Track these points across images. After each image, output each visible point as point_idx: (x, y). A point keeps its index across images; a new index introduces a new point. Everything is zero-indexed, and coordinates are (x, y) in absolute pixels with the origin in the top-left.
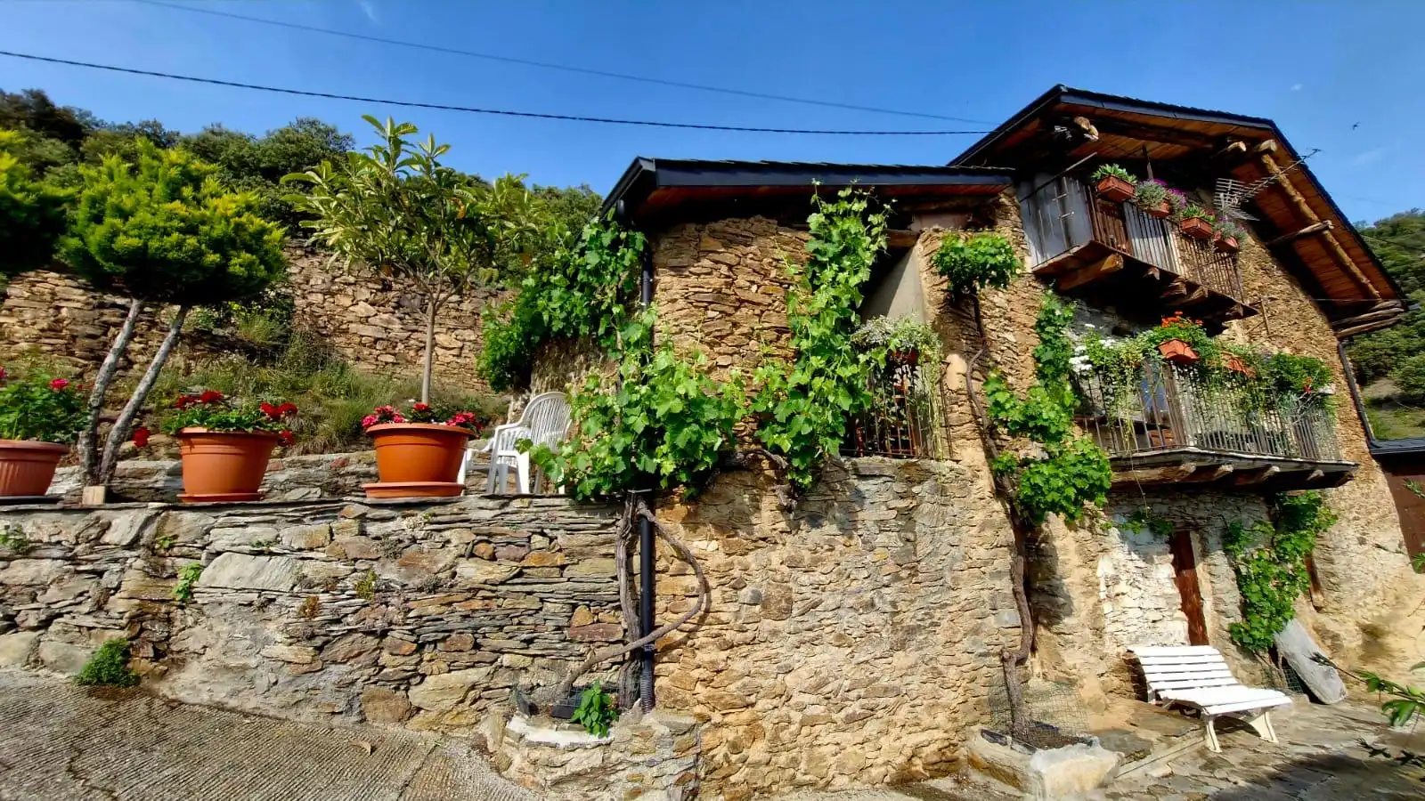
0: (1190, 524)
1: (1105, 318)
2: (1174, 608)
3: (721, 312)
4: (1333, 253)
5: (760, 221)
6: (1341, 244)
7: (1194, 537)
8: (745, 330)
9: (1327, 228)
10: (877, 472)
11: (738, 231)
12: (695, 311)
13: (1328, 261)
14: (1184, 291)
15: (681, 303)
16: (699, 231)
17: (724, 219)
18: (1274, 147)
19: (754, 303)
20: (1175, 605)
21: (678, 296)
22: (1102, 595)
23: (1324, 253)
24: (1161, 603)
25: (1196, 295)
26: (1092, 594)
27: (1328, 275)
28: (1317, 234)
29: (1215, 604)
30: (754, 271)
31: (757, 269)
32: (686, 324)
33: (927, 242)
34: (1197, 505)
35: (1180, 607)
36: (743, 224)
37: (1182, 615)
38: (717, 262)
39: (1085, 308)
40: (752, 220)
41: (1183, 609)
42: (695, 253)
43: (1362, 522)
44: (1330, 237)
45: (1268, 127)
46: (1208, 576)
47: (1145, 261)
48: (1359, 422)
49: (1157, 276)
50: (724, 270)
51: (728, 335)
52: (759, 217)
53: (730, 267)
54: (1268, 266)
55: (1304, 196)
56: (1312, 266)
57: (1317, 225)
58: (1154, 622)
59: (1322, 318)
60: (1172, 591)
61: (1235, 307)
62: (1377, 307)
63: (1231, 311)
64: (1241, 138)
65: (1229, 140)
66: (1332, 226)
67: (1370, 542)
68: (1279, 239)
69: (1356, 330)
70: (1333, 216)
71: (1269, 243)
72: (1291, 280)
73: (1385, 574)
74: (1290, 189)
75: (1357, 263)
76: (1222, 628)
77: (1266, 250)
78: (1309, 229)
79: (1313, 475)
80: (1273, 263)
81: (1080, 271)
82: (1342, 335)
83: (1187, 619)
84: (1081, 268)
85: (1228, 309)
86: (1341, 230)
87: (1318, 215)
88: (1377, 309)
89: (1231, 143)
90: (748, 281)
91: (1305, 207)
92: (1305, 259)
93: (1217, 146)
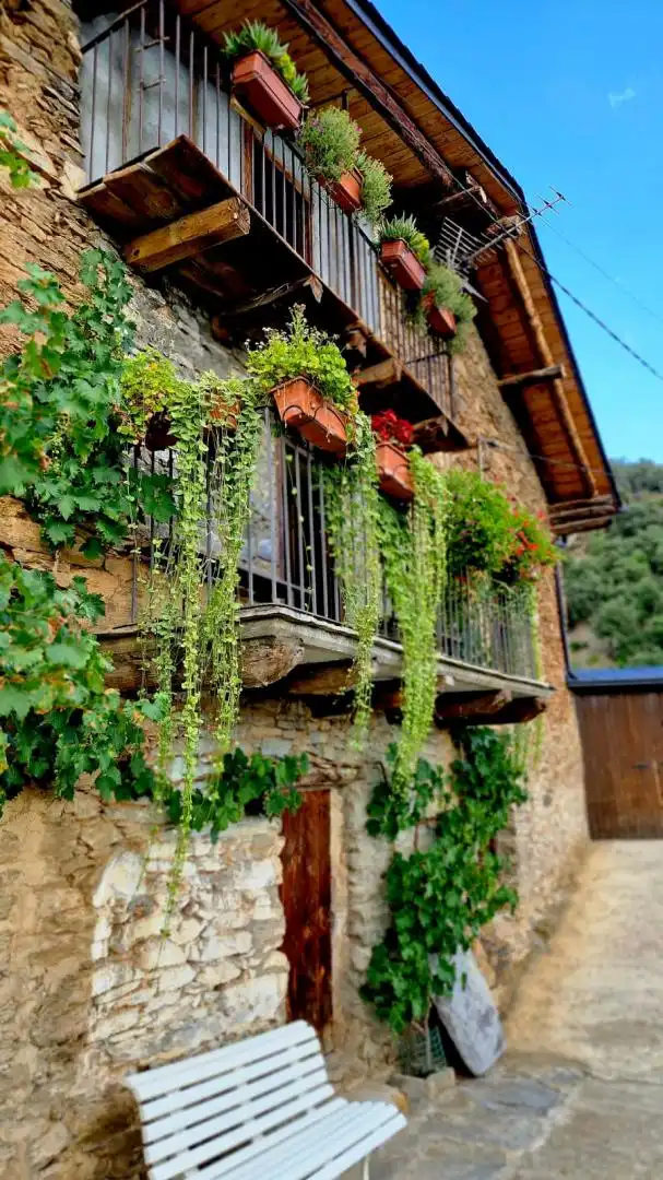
0: (327, 778)
2: (267, 948)
6: (570, 405)
7: (335, 798)
9: (559, 375)
13: (555, 427)
14: (364, 352)
18: (520, 231)
20: (270, 941)
22: (98, 951)
23: (551, 414)
24: (243, 943)
25: (384, 372)
26: (70, 951)
27: (553, 446)
28: (548, 382)
29: (350, 923)
34: (345, 742)
35: (280, 943)
37: (281, 960)
41: (286, 947)
43: (550, 774)
44: (561, 391)
46: (345, 873)
48: (561, 645)
54: (496, 413)
55: (543, 322)
56: (541, 430)
57: (550, 368)
58: (217, 988)
59: (543, 505)
60: (271, 913)
61: (439, 421)
62: (592, 500)
63: (433, 425)
64: (480, 184)
65: (469, 179)
66: (564, 374)
67: (554, 802)
68: (513, 379)
69: (571, 527)
70: (568, 362)
71: (501, 382)
72: (518, 444)
73: (565, 845)
74: (529, 304)
75: (581, 438)
76: (352, 967)
77: (497, 392)
78: (540, 373)
79: (499, 698)
80: (503, 412)
81: (173, 226)
82: (559, 530)
83: (288, 967)
84: (176, 217)
85: (430, 421)
86: (572, 384)
87: (553, 355)
88: (592, 504)
89: (471, 186)
91: (542, 338)
92: (535, 419)
93: (454, 184)
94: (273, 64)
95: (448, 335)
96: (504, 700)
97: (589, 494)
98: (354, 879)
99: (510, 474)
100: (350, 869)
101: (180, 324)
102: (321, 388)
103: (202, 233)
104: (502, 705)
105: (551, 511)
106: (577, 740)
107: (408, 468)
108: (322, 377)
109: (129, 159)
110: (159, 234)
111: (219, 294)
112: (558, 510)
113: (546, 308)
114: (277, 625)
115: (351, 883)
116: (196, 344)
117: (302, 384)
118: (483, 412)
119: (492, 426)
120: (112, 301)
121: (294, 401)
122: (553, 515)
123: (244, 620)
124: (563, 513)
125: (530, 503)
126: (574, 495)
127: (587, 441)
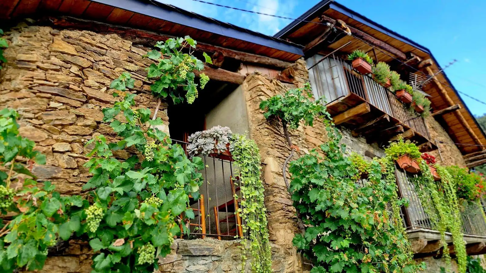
1: (360, 145)
3: (64, 103)
4: (461, 122)
5: (115, 39)
6: (464, 117)
8: (90, 122)
9: (458, 108)
10: (206, 253)
11: (93, 42)
12: (38, 100)
13: (460, 126)
15: (24, 92)
16: (54, 35)
17: (81, 30)
18: (431, 62)
19: (101, 101)
21: (21, 86)
23: (457, 121)
27: (460, 133)
28: (454, 111)
30: (105, 75)
31: (108, 74)
32: (26, 111)
33: (251, 82)
36: (99, 38)
38: (67, 62)
39: (349, 138)
40: (108, 36)
42: (47, 52)
44: (459, 113)
45: (427, 52)
47: (382, 110)
49: (388, 119)
50: (74, 69)
51: (71, 124)
52: (116, 35)
53: (82, 69)
54: (434, 126)
55: (446, 90)
56: (453, 128)
57: (453, 106)
59: (461, 156)
61: (428, 144)
62: (483, 152)
63: (426, 145)
64: (417, 56)
65: (412, 55)
66: (460, 107)
68: (438, 112)
69: (475, 164)
70: (460, 102)
71: (433, 114)
72: (445, 135)
74: (440, 86)
75: (472, 128)
77: (433, 118)
78: (450, 108)
79: (481, 246)
80: (437, 125)
81: (345, 113)
82: (470, 166)
84: (346, 110)
85: (424, 144)
86: (464, 110)
87: (454, 101)
88: (483, 153)
89: (413, 57)
90: (98, 82)
91: (447, 96)
92: (450, 124)
93: (407, 57)
94: (364, 59)
95: (421, 112)
96: (483, 246)
97: (481, 150)
99: (446, 148)
101: (345, 136)
102: (411, 156)
103: (356, 114)
104: (482, 248)
105: (464, 158)
107: (436, 171)
108: (413, 154)
109: (333, 100)
110: (341, 115)
111: (354, 124)
112: (468, 157)
113: (447, 86)
114: (420, 234)
116: (350, 140)
117: (406, 157)
118: (430, 128)
119: (435, 132)
120: (338, 140)
121: (404, 162)
122: (466, 160)
123: (408, 233)
124: (470, 159)
125: (456, 157)
126: (473, 151)
127: (475, 129)
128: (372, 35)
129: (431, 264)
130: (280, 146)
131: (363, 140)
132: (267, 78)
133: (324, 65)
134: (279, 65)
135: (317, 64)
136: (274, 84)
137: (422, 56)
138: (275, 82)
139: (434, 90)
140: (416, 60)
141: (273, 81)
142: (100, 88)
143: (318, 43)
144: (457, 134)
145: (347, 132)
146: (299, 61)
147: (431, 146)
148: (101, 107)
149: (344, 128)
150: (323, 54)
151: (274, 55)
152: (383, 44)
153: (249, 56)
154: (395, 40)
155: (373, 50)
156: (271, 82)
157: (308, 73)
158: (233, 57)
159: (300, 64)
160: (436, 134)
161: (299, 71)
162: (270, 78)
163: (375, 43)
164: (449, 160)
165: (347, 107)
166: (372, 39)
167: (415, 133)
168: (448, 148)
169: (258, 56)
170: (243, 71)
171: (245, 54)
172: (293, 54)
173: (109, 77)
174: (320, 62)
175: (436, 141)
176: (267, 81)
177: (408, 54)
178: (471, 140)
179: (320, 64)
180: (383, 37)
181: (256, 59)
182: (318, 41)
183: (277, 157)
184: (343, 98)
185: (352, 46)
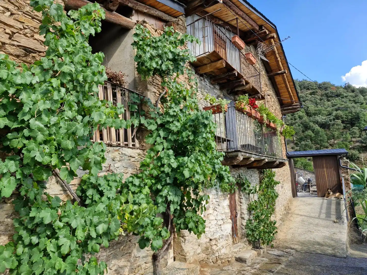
1: (215, 91)
4: (285, 83)
6: (288, 80)
9: (285, 73)
13: (283, 85)
14: (244, 84)
18: (275, 36)
19: (5, 24)
20: (228, 217)
23: (282, 82)
24: (224, 217)
25: (247, 86)
27: (283, 91)
28: (282, 74)
29: (241, 215)
35: (230, 217)
37: (230, 221)
39: (208, 84)
41: (231, 219)
43: (283, 180)
44: (285, 76)
45: (274, 27)
46: (239, 203)
47: (234, 67)
48: (285, 145)
49: (236, 74)
54: (267, 83)
55: (281, 59)
56: (279, 86)
57: (282, 71)
58: (220, 225)
59: (279, 106)
60: (228, 210)
61: (259, 95)
63: (257, 96)
64: (267, 29)
67: (284, 188)
68: (272, 74)
69: (287, 112)
70: (287, 69)
71: (269, 75)
72: (273, 90)
73: (286, 198)
74: (277, 55)
76: (242, 224)
77: (267, 77)
78: (280, 72)
80: (269, 83)
81: (208, 65)
82: (283, 113)
83: (232, 222)
86: (288, 74)
87: (283, 67)
88: (293, 106)
89: (264, 30)
90: (2, 7)
91: (280, 63)
92: (277, 83)
93: (259, 29)
97: (293, 103)
98: (241, 205)
99: (271, 100)
100: (241, 203)
101: (206, 83)
103: (215, 67)
106: (289, 171)
109: (201, 54)
111: (213, 74)
112: (283, 107)
113: (282, 55)
114: (239, 153)
115: (241, 206)
116: (208, 86)
118: (264, 84)
119: (266, 87)
122: (282, 109)
124: (285, 108)
125: (276, 107)
128: (238, 7)
129: (245, 172)
130: (157, 84)
131: (217, 87)
132: (152, 27)
133: (199, 24)
134: (164, 18)
135: (194, 22)
136: (158, 33)
137: (270, 30)
138: (159, 32)
139: (273, 57)
140: (265, 32)
141: (158, 31)
142: (4, 13)
143: (197, 5)
144: (281, 91)
145: (207, 80)
146: (181, 17)
147: (260, 97)
148: (5, 29)
149: (205, 77)
150: (200, 15)
151: (161, 9)
152: (244, 16)
153: (140, 5)
154: (253, 13)
155: (237, 19)
156: (156, 31)
157: (186, 29)
158: (127, 4)
159: (181, 20)
160: (267, 89)
161: (179, 26)
162: (155, 28)
163: (239, 13)
164: (271, 108)
165: (210, 61)
166: (237, 10)
167: (252, 86)
168: (273, 100)
169: (148, 7)
170: (135, 18)
171: (137, 3)
172: (176, 11)
173: (12, 3)
174: (196, 21)
175: (266, 94)
176: (153, 29)
177: (261, 27)
178: (288, 96)
179: (196, 23)
180: (245, 10)
181: (146, 9)
182: (197, 4)
183: (153, 92)
184: (208, 53)
185: (222, 13)
